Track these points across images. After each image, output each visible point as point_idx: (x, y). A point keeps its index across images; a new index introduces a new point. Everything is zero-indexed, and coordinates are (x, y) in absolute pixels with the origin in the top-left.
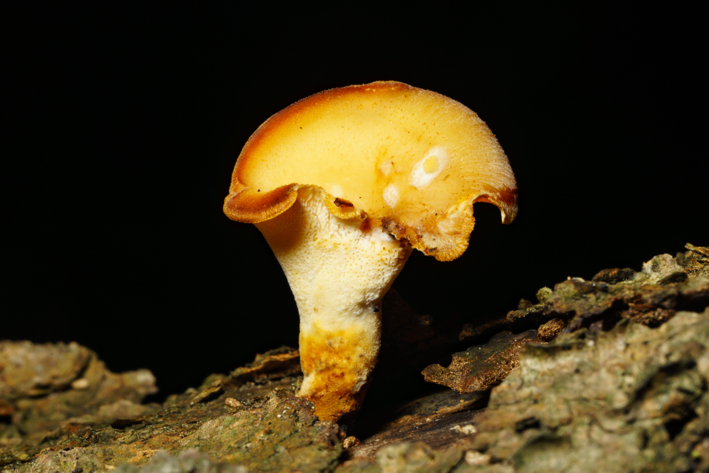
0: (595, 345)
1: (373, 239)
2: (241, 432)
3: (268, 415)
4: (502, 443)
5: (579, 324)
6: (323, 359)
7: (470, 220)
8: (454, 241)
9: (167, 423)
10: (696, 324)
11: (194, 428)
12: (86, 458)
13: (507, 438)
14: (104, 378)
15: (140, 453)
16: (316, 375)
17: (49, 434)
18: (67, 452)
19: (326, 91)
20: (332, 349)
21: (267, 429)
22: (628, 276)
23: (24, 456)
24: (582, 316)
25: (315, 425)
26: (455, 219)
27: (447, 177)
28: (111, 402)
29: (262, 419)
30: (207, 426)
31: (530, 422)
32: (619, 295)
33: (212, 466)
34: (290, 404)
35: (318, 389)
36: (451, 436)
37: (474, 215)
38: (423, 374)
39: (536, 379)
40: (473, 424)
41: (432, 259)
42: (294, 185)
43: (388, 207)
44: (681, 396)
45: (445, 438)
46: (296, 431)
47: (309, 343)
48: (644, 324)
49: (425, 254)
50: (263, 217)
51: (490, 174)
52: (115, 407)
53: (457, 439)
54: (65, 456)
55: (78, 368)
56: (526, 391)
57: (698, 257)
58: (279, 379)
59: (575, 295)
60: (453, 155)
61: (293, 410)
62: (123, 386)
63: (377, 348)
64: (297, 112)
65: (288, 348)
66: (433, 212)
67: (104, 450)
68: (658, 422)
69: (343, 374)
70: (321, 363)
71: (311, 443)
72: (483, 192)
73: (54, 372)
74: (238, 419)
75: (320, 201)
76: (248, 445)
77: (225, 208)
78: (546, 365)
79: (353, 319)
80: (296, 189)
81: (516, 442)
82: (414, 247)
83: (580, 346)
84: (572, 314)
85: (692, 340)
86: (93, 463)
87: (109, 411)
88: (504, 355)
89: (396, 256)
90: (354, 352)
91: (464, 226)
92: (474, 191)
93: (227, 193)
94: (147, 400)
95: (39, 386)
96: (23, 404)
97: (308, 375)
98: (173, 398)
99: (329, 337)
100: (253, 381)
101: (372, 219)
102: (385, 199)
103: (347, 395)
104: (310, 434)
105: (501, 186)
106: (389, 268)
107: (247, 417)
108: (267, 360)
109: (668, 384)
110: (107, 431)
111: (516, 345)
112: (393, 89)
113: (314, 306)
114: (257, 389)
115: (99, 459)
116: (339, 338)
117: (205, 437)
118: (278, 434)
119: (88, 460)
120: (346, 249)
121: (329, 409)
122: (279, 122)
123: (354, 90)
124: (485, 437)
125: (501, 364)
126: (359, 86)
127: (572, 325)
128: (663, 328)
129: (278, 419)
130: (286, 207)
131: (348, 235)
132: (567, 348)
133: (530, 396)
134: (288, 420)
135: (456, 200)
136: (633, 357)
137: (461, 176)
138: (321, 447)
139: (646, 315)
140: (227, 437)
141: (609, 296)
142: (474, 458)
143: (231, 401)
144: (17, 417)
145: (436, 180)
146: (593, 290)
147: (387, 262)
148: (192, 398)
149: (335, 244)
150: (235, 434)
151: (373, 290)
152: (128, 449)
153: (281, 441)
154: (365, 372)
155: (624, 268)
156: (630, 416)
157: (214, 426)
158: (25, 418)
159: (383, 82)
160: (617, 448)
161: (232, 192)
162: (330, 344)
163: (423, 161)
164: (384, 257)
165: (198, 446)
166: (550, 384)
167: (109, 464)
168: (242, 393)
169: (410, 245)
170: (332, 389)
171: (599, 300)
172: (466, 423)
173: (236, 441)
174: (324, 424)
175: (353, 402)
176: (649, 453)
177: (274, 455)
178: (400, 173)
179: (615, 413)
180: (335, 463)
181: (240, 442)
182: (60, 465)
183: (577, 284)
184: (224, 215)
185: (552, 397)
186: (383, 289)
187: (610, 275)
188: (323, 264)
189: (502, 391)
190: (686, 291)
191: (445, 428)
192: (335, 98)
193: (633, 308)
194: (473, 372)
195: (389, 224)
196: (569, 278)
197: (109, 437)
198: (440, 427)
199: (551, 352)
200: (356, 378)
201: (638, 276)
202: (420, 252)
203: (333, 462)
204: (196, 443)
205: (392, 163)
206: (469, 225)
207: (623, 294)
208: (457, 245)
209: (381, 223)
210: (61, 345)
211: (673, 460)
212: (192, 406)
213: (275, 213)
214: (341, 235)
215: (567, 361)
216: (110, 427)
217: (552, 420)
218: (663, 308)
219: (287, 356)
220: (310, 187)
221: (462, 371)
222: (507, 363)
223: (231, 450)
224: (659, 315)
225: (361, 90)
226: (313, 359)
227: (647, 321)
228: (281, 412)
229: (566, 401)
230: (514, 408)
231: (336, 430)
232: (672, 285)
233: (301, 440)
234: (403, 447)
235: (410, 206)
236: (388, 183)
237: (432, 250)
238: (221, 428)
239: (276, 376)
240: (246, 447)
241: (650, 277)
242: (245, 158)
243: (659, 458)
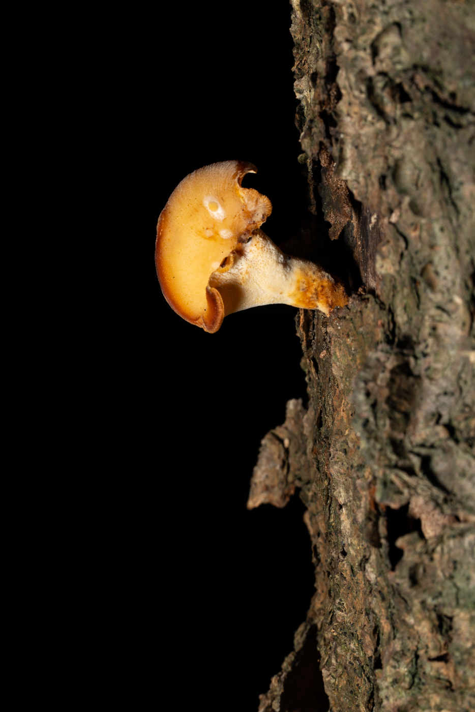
0: (344, 133)
1: (248, 251)
2: (344, 352)
3: (337, 334)
4: (390, 200)
5: (329, 141)
6: (310, 296)
7: (251, 191)
8: (261, 203)
9: (326, 395)
10: (347, 73)
11: (334, 380)
12: (338, 446)
13: (387, 196)
14: (286, 428)
15: (342, 413)
16: (319, 302)
17: (315, 466)
18: (332, 456)
19: (156, 258)
20: (306, 289)
21: (346, 336)
22: (302, 109)
23: (326, 483)
24: (324, 138)
25: (350, 308)
26: (248, 200)
27: (222, 199)
28: (303, 427)
29: (339, 338)
30: (336, 371)
31: (381, 180)
32: (317, 114)
33: (364, 371)
34: (333, 320)
35: (327, 302)
36: (375, 230)
37: (249, 188)
38: (332, 240)
39: (355, 172)
40: (371, 216)
41: (268, 218)
42: (207, 289)
43: (232, 238)
44: (387, 89)
45: (375, 234)
46: (352, 319)
47: (299, 301)
48: (337, 103)
49: (265, 222)
50: (221, 311)
51: (226, 174)
52: (306, 425)
53: (378, 227)
54: (334, 457)
55: (277, 442)
56: (361, 180)
57: (301, 65)
58: (314, 325)
59: (311, 139)
60: (210, 193)
61: (338, 319)
62: (293, 418)
63: (311, 263)
64: (164, 278)
65: (297, 316)
66: (241, 212)
67: (336, 434)
68: (399, 106)
69: (322, 286)
70: (312, 297)
71: (361, 312)
72: (236, 180)
73: (276, 456)
74: (335, 352)
75: (219, 276)
76: (353, 349)
77: (211, 332)
78: (349, 164)
79: (291, 273)
80: (210, 288)
81: (391, 191)
82: (259, 227)
83: (342, 142)
84: (321, 143)
85: (356, 76)
86: (342, 442)
87: (307, 429)
88: (334, 189)
89: (261, 239)
90: (311, 277)
91: (253, 195)
92: (235, 185)
93: (202, 329)
94: (305, 406)
95: (282, 467)
96: (290, 478)
97: (317, 307)
98: (309, 390)
99: (298, 289)
100: (312, 340)
101: (237, 248)
102: (227, 238)
103: (335, 287)
104: (355, 311)
105: (235, 169)
106: (267, 245)
107: (335, 346)
108: (301, 330)
109: (378, 96)
110: (323, 431)
111: (329, 181)
112: (163, 219)
113: (279, 294)
114: (317, 339)
115: (340, 438)
116: (301, 283)
117: (342, 374)
118: (350, 330)
119: (339, 444)
120: (250, 267)
121: (340, 299)
122: (167, 289)
123: (159, 242)
124: (384, 209)
125: (338, 193)
126: (157, 238)
127: (328, 145)
128: (343, 91)
129: (341, 329)
130: (219, 296)
131: (243, 264)
132: (341, 150)
133: (365, 178)
134: (343, 323)
135: (236, 196)
136: (356, 113)
137: (223, 191)
138: (365, 307)
139: (332, 101)
140: (345, 361)
141: (316, 120)
142: (394, 218)
143: (322, 355)
144: (298, 483)
145: (223, 206)
146: (310, 128)
147: (264, 245)
148: (314, 377)
149: (246, 273)
150: (344, 355)
151: (278, 257)
152: (338, 420)
153: (355, 329)
154: (324, 273)
155: (296, 110)
156: (392, 122)
157: (336, 367)
158: (300, 479)
159: (158, 224)
160: (409, 133)
161: (202, 326)
162: (303, 289)
163: (210, 211)
164: (261, 246)
165: (346, 378)
166: (360, 164)
167: (345, 433)
168: (317, 348)
169: (257, 229)
170: (329, 294)
171: (317, 126)
172: (369, 220)
173: (349, 356)
174: (350, 303)
175: (339, 284)
176: (416, 115)
177: (363, 335)
178: (214, 226)
179: (388, 130)
180: (377, 300)
181: (350, 353)
182: (339, 461)
183: (305, 137)
184: (215, 334)
185: (370, 165)
186: (279, 252)
187: (298, 119)
188: (256, 283)
189: (358, 193)
190: (324, 74)
191: (369, 233)
192: (161, 254)
193: (326, 107)
194: (339, 209)
195: (242, 239)
196: (300, 141)
197: (327, 430)
198: (367, 236)
199: (342, 160)
200: (326, 279)
201: (304, 103)
202: (263, 224)
203: (376, 301)
204: (344, 379)
205: (207, 229)
206: (254, 193)
207: (317, 111)
208: (264, 202)
209: (240, 244)
210: (261, 449)
211: (424, 102)
212: (319, 379)
213: (221, 303)
214: (242, 268)
215: (349, 152)
216: (321, 428)
217: (383, 168)
218: (330, 90)
219: (302, 317)
220: (210, 280)
221: (336, 216)
222: (338, 189)
223: (354, 360)
224: (333, 93)
225: (160, 238)
226: (310, 301)
227: (336, 101)
228: (337, 326)
229: (374, 157)
230: (370, 189)
231: (356, 296)
232: (318, 81)
233: (358, 318)
234: (378, 258)
235: (234, 224)
236: (218, 234)
237: (263, 217)
238: (338, 363)
239: (311, 327)
240: (354, 350)
241: (305, 96)
242: (183, 314)
243: (421, 110)
